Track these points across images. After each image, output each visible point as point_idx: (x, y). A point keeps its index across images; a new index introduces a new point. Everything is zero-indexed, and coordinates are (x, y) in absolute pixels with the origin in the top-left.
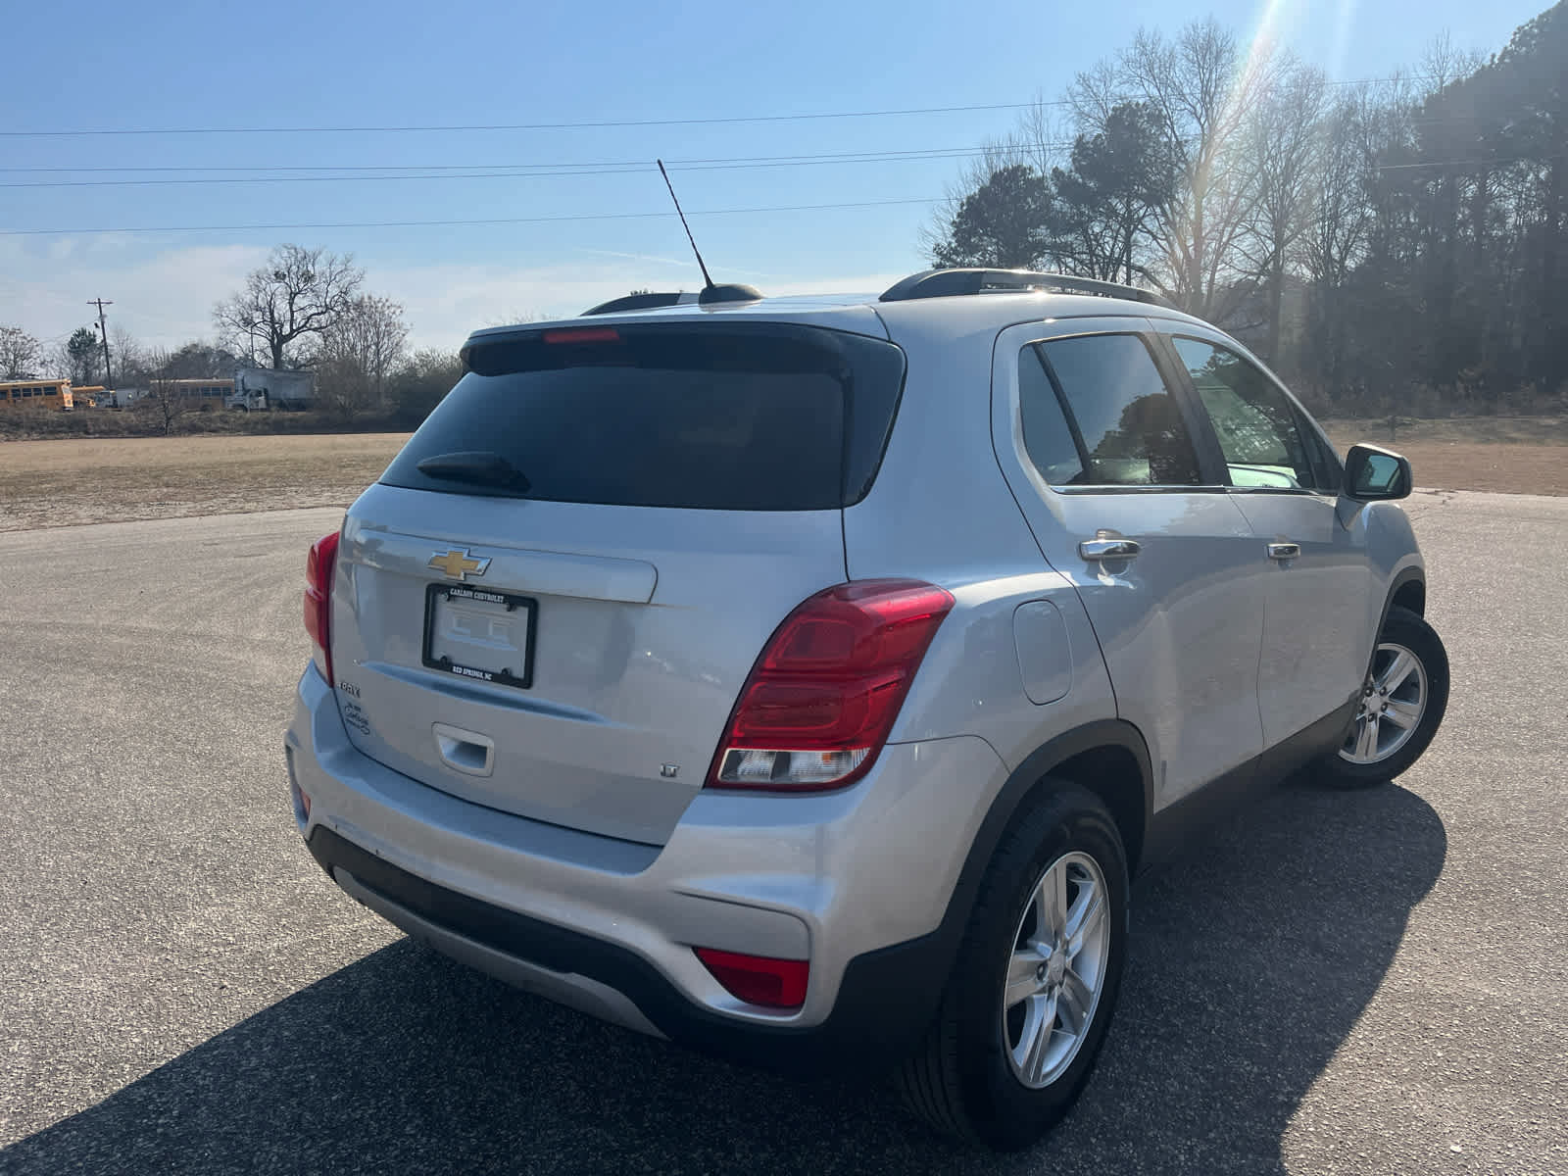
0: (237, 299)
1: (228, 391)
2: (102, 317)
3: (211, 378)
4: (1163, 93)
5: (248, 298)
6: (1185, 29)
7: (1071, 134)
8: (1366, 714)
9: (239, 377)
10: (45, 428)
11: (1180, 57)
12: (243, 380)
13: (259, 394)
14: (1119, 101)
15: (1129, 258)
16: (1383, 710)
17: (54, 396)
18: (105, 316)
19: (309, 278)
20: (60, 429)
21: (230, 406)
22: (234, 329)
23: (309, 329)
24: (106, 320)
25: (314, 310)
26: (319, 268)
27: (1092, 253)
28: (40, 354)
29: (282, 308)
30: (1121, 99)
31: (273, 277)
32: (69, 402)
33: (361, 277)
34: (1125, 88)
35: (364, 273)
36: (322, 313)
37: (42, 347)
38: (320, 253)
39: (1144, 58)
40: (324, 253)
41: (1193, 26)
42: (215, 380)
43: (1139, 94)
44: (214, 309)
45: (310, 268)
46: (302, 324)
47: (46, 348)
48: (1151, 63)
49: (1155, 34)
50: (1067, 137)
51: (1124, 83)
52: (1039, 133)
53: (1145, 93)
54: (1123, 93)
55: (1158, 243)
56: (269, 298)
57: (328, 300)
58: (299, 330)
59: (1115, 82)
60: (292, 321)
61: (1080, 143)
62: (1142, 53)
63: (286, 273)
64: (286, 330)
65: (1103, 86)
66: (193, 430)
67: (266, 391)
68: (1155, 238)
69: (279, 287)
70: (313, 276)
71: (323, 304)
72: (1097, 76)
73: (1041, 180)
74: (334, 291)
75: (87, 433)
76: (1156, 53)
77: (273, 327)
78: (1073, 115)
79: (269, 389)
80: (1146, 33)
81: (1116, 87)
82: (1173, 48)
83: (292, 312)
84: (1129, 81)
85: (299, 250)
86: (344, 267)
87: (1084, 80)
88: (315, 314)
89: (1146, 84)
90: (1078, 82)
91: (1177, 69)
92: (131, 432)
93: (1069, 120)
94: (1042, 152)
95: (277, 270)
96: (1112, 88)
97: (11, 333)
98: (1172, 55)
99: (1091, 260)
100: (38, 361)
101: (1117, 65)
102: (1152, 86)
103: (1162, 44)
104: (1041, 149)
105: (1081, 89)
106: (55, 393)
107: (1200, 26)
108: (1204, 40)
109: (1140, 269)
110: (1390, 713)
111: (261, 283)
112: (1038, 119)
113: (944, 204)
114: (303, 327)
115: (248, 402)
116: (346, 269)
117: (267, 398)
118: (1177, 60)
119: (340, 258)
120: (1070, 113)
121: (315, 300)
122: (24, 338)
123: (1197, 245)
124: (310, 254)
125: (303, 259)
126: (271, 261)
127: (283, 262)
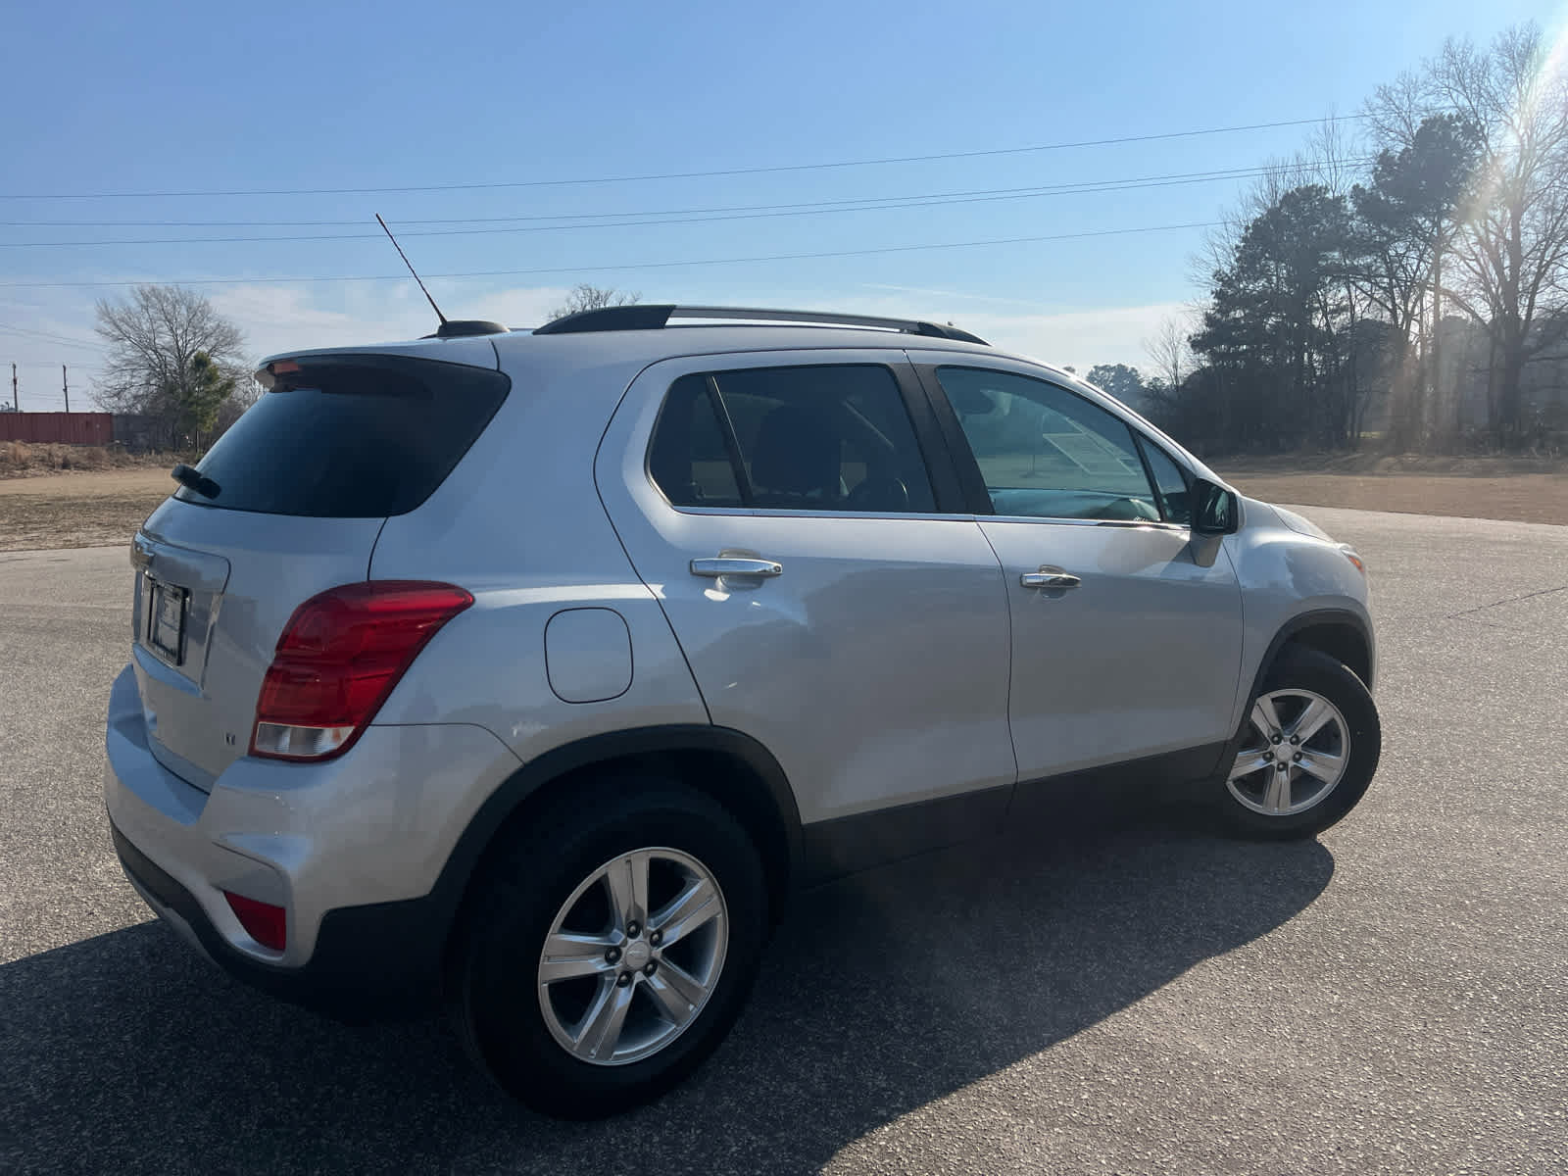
4: (1474, 103)
6: (1500, 34)
7: (1369, 149)
8: (1274, 763)
11: (1496, 64)
14: (1425, 114)
15: (1437, 280)
16: (1297, 760)
27: (1391, 274)
30: (1427, 110)
34: (1431, 99)
38: (611, 293)
39: (1452, 68)
40: (615, 293)
41: (1511, 33)
43: (1447, 107)
48: (1461, 71)
49: (1466, 41)
50: (1365, 153)
51: (1429, 94)
52: (1329, 151)
53: (1453, 104)
54: (1428, 105)
55: (1468, 265)
59: (1420, 94)
61: (1384, 159)
62: (1450, 63)
65: (1406, 98)
68: (1463, 259)
72: (1400, 87)
73: (1338, 200)
76: (1468, 62)
78: (1371, 129)
80: (1456, 42)
81: (1422, 98)
82: (1487, 58)
84: (1436, 92)
87: (1385, 94)
89: (1455, 94)
90: (1378, 95)
91: (1492, 79)
93: (1367, 134)
94: (1333, 170)
96: (1416, 100)
98: (1485, 62)
99: (1390, 283)
101: (1423, 74)
102: (1461, 98)
103: (1475, 52)
104: (1332, 166)
105: (1380, 102)
107: (1518, 32)
108: (1523, 46)
109: (1447, 293)
110: (1306, 764)
112: (1330, 134)
113: (1220, 228)
118: (1492, 69)
120: (1369, 127)
123: (1514, 268)
124: (603, 294)
125: (597, 298)
126: (568, 301)
127: (579, 302)
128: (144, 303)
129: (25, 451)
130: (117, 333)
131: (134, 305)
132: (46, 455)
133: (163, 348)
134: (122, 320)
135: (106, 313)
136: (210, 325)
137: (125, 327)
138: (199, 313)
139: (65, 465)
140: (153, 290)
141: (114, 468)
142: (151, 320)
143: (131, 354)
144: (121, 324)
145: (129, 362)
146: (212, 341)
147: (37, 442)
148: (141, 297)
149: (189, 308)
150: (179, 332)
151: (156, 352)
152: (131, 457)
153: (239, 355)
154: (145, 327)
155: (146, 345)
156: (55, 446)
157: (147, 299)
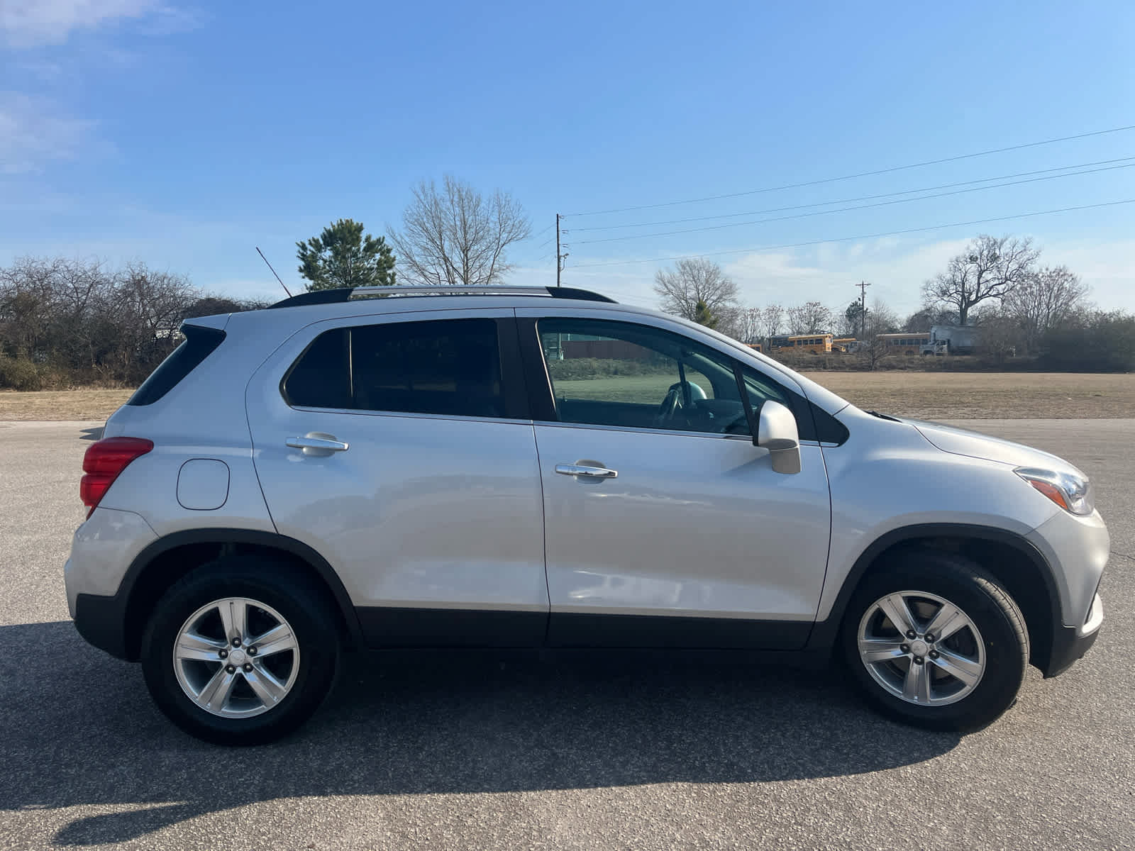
0: (940, 278)
1: (925, 341)
2: (863, 293)
3: (916, 332)
5: (949, 276)
9: (933, 332)
10: (802, 364)
12: (935, 334)
13: (944, 343)
17: (820, 345)
18: (865, 293)
19: (994, 258)
20: (811, 365)
21: (922, 352)
22: (935, 298)
23: (991, 296)
24: (865, 296)
25: (996, 282)
26: (1004, 250)
28: (830, 318)
29: (972, 281)
31: (969, 260)
32: (829, 348)
33: (1037, 254)
35: (1040, 251)
36: (1002, 283)
37: (831, 313)
38: (1007, 240)
40: (1010, 239)
42: (918, 334)
44: (924, 285)
45: (997, 252)
46: (985, 292)
47: (833, 314)
56: (963, 275)
57: (1008, 274)
58: (983, 296)
60: (978, 291)
63: (979, 257)
64: (973, 297)
66: (890, 367)
67: (949, 341)
69: (973, 268)
70: (998, 257)
71: (1004, 277)
74: (1013, 266)
75: (825, 368)
77: (963, 296)
79: (952, 340)
83: (979, 284)
85: (991, 239)
86: (1023, 249)
88: (996, 285)
92: (852, 369)
95: (972, 255)
97: (814, 306)
100: (828, 322)
106: (821, 343)
111: (958, 264)
114: (985, 294)
115: (935, 349)
116: (1025, 250)
117: (949, 346)
119: (1022, 242)
121: (998, 274)
122: (821, 308)
124: (999, 241)
125: (993, 245)
126: (968, 248)
127: (978, 248)
128: (683, 271)
129: (595, 363)
130: (666, 290)
131: (677, 274)
132: (606, 366)
133: (691, 298)
134: (669, 282)
135: (661, 279)
136: (719, 282)
137: (671, 287)
138: (713, 273)
139: (616, 373)
140: (688, 262)
141: (642, 375)
142: (685, 281)
143: (672, 303)
144: (668, 285)
145: (671, 308)
146: (719, 292)
147: (604, 358)
148: (680, 268)
149: (707, 272)
150: (700, 287)
151: (686, 301)
152: (653, 369)
153: (734, 300)
154: (682, 285)
155: (682, 297)
156: (611, 361)
157: (684, 267)
